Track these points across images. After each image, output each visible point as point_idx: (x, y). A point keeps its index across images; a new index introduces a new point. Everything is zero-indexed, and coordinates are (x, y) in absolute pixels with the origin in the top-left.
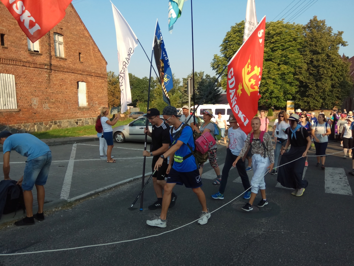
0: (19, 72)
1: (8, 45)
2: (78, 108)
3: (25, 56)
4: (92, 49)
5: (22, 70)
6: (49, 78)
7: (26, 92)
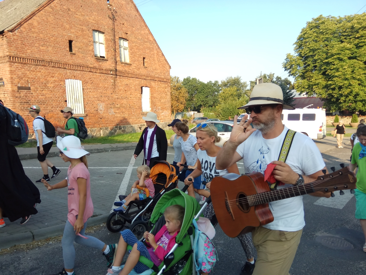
0: (87, 78)
1: (75, 51)
2: (141, 113)
3: (91, 61)
4: (157, 54)
5: (89, 75)
6: (115, 84)
7: (93, 97)
